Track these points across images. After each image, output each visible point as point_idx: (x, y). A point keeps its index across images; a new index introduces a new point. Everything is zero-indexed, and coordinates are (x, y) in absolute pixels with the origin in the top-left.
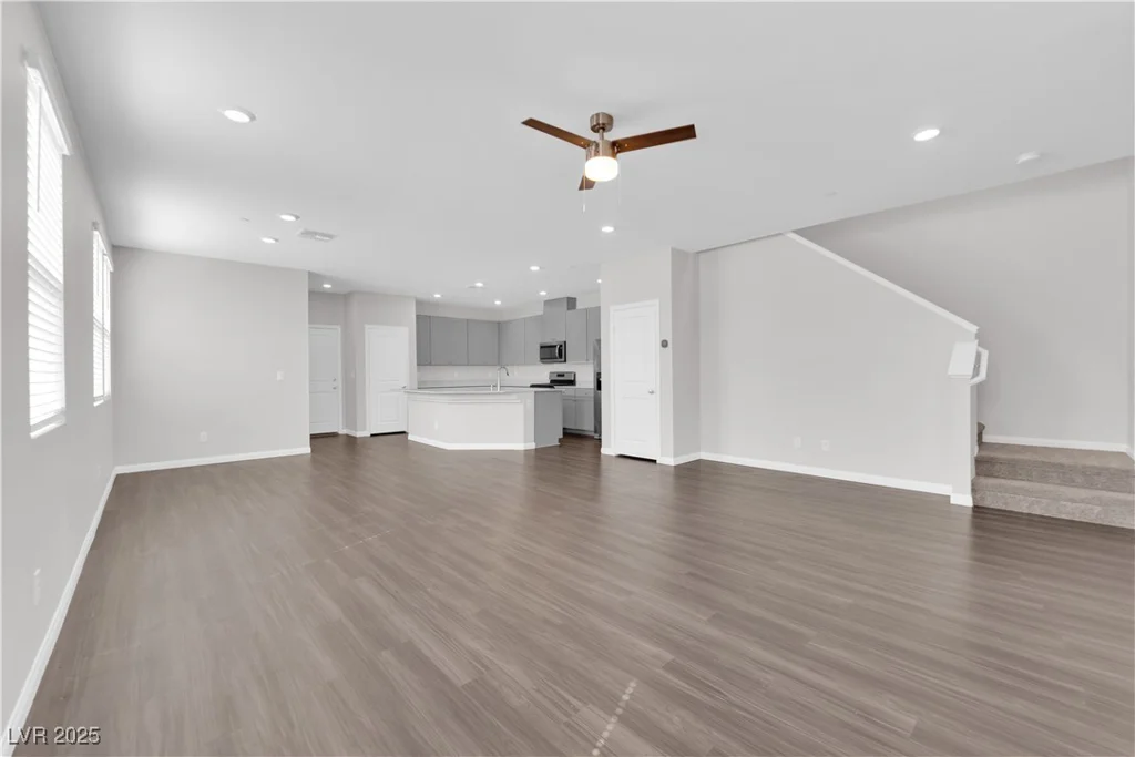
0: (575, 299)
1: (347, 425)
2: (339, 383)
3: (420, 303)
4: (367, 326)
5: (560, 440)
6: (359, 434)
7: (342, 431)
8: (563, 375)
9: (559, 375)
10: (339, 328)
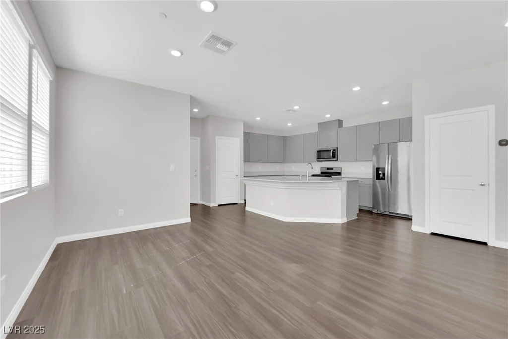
0: (342, 121)
1: (203, 199)
2: (199, 172)
3: (245, 125)
4: (217, 138)
5: (358, 215)
6: (212, 205)
7: (200, 202)
8: (333, 169)
9: (328, 169)
10: (199, 139)
